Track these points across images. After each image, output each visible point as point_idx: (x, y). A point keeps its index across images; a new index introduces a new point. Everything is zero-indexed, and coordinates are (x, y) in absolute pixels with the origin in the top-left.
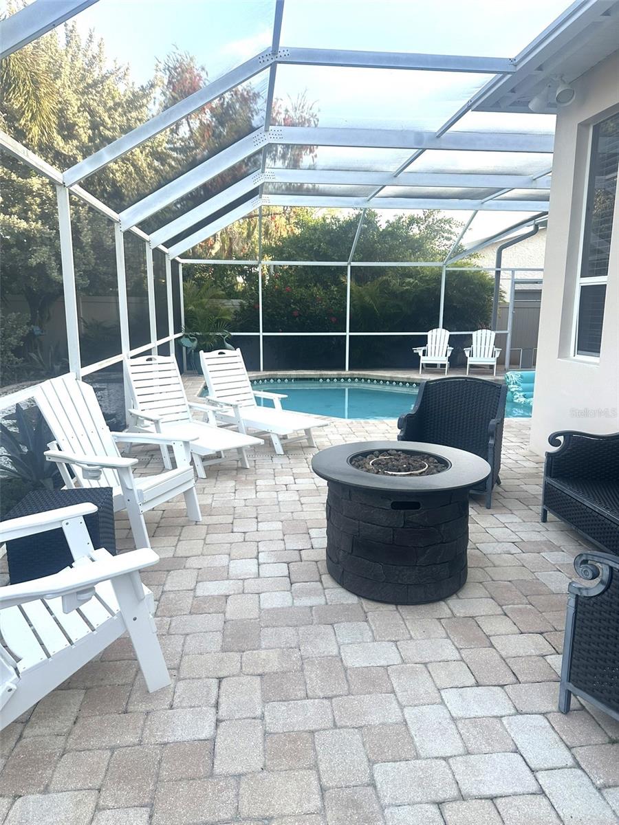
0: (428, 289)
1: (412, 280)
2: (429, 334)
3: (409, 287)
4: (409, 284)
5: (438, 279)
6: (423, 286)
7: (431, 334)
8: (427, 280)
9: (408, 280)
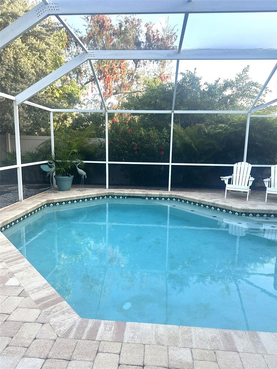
0: (235, 132)
1: (223, 125)
2: (235, 166)
3: (221, 130)
4: (221, 128)
5: (244, 124)
6: (232, 129)
7: (236, 166)
8: (236, 125)
9: (220, 125)
